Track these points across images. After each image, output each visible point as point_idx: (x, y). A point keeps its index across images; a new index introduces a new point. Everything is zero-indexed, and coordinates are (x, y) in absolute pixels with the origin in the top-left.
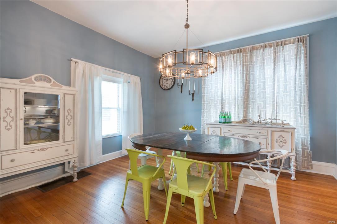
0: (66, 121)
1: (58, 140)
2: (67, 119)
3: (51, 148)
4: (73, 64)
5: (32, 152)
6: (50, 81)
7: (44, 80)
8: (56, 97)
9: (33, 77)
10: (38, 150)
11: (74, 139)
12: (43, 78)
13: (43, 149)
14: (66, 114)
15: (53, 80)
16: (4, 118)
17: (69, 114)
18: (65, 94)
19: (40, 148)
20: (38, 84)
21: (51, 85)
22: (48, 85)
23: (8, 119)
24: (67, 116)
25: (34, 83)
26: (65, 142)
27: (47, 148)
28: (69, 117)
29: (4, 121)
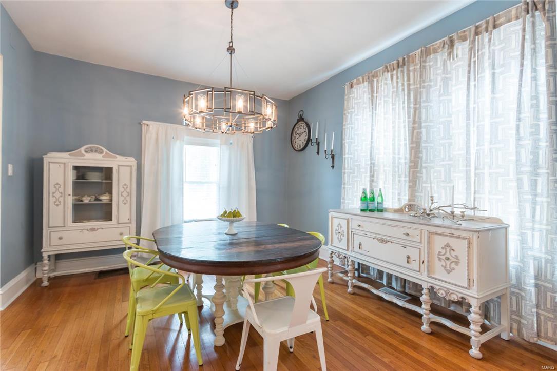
0: (121, 198)
1: (111, 220)
2: (122, 195)
3: (102, 229)
4: (144, 127)
5: (81, 231)
6: (102, 153)
7: (96, 151)
8: (110, 170)
9: (83, 149)
10: (87, 230)
11: (131, 221)
12: (94, 149)
13: (93, 230)
14: (121, 190)
15: (105, 150)
16: (53, 193)
17: (125, 190)
18: (119, 166)
19: (89, 228)
20: (88, 156)
21: (103, 157)
22: (99, 156)
23: (57, 195)
24: (122, 193)
25: (84, 155)
26: (119, 224)
27: (98, 229)
28: (125, 194)
29: (54, 196)
